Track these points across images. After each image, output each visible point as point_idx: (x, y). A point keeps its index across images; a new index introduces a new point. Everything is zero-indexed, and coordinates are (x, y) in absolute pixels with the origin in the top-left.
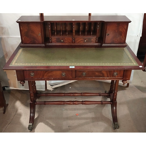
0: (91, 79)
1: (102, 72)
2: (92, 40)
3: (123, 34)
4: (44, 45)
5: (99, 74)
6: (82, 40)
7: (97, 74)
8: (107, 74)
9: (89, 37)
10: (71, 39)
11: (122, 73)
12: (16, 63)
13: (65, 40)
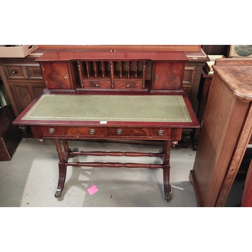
0: (130, 138)
1: (143, 129)
2: (137, 84)
3: (177, 77)
4: (73, 91)
5: (139, 132)
6: (124, 85)
7: (136, 131)
8: (150, 132)
9: (133, 80)
10: (109, 83)
11: (170, 131)
12: (31, 115)
13: (101, 84)
